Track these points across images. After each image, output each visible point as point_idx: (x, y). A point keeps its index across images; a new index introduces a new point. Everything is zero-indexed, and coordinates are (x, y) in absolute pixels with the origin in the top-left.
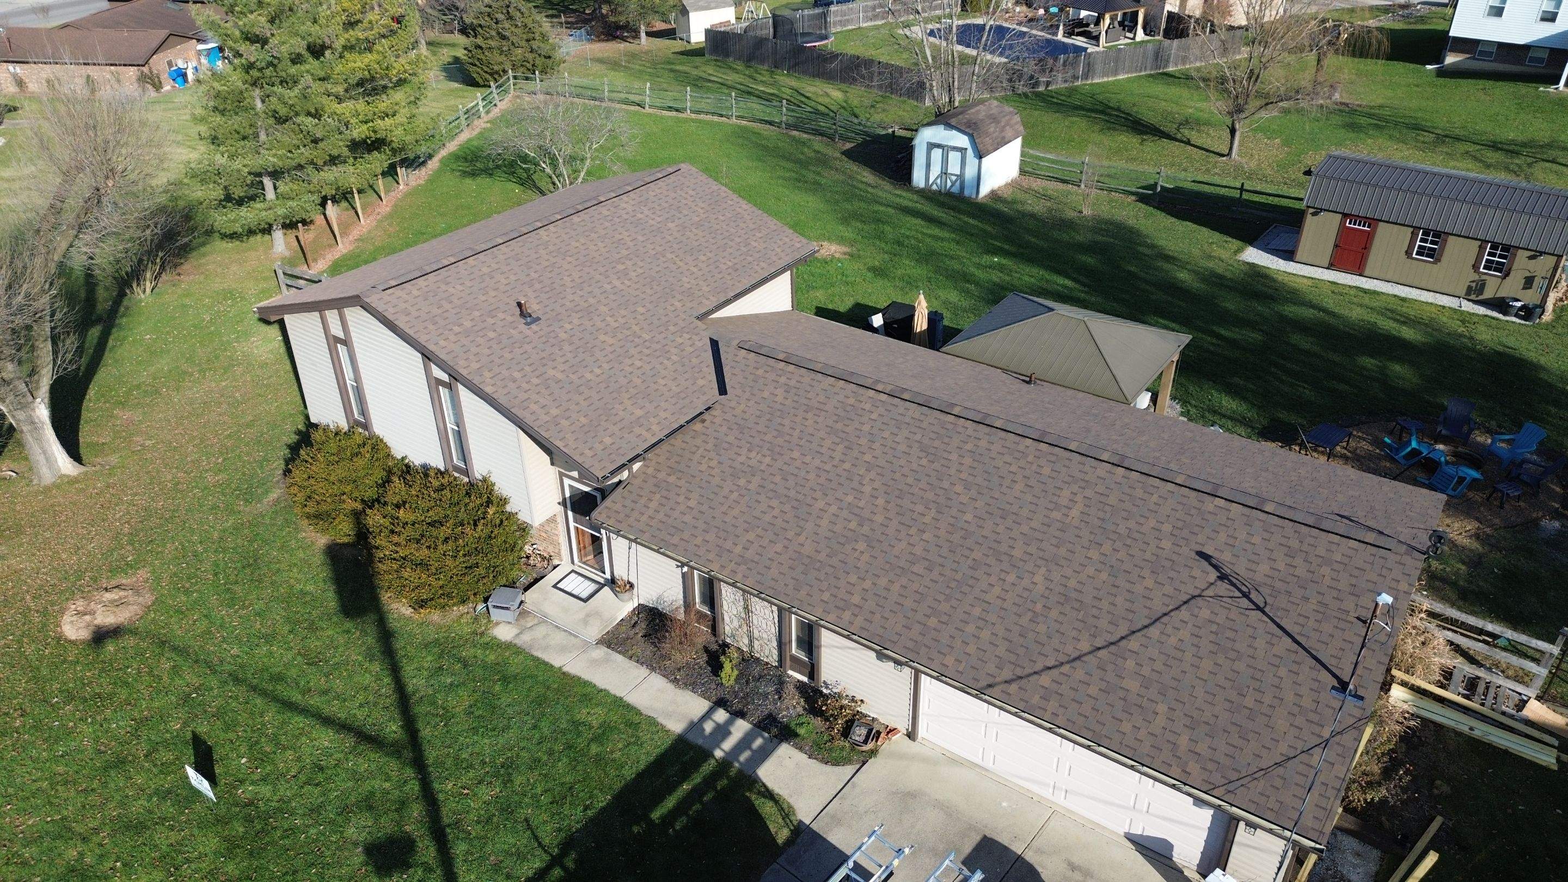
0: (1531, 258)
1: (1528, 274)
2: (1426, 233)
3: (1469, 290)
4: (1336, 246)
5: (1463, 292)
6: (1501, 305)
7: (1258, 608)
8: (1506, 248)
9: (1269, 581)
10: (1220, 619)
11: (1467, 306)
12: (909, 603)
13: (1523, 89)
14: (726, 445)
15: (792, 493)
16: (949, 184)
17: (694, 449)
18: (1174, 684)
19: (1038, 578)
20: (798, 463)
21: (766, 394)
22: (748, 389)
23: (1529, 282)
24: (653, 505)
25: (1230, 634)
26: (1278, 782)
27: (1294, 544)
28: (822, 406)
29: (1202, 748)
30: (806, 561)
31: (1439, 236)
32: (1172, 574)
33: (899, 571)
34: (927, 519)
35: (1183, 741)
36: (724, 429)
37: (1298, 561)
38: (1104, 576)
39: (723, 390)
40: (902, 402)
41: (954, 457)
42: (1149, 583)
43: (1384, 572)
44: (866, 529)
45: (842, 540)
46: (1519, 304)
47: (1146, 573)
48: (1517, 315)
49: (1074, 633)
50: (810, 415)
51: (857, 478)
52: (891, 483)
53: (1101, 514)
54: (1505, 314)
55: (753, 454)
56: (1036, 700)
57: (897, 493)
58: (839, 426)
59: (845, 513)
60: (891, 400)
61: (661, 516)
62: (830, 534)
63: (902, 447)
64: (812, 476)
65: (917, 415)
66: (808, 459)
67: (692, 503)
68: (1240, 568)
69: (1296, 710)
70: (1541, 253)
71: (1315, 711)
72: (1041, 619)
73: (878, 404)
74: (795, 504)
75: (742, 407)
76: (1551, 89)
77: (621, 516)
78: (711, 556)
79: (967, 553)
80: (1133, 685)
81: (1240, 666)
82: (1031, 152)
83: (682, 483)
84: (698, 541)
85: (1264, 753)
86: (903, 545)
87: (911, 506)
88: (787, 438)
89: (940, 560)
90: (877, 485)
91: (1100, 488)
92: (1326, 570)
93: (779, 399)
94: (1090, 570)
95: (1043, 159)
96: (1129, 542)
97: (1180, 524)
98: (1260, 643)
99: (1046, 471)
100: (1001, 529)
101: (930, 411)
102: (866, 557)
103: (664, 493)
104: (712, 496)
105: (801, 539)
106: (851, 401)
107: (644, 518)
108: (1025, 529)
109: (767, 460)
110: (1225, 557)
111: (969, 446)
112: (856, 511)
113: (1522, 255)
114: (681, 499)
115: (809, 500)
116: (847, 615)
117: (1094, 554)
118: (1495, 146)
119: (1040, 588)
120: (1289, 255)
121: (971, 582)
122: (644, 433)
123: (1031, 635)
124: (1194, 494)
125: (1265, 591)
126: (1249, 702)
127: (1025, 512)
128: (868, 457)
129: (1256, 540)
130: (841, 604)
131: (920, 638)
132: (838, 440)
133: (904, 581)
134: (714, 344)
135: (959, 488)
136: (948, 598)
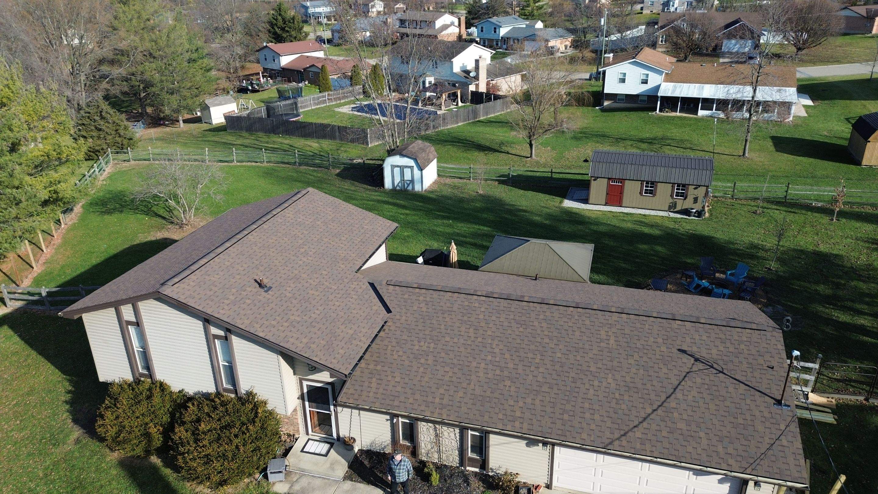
0: (695, 189)
1: (695, 196)
2: (647, 183)
3: (670, 207)
4: (607, 194)
5: (667, 209)
6: (686, 212)
7: (720, 372)
8: (684, 186)
9: (720, 357)
10: (707, 381)
11: (672, 215)
12: (549, 409)
13: (642, 114)
14: (404, 342)
15: (455, 361)
16: (406, 185)
17: (385, 348)
18: (702, 420)
19: (610, 380)
20: (451, 343)
21: (415, 308)
22: (403, 307)
23: (696, 200)
24: (374, 385)
25: (715, 388)
26: (773, 458)
27: (723, 337)
28: (450, 309)
29: (730, 450)
30: (481, 398)
31: (653, 184)
32: (674, 363)
33: (535, 393)
34: (537, 361)
35: (720, 449)
36: (398, 333)
37: (728, 345)
38: (641, 371)
39: (389, 311)
40: (495, 300)
41: (536, 324)
42: (665, 370)
43: (768, 342)
44: (506, 373)
45: (495, 382)
46: (694, 211)
47: (661, 366)
48: (694, 216)
49: (641, 405)
50: (446, 315)
51: (488, 345)
52: (508, 344)
53: (625, 340)
54: (689, 216)
55: (422, 344)
56: (638, 446)
57: (514, 349)
58: (465, 318)
59: (490, 367)
60: (487, 299)
61: (381, 390)
62: (487, 380)
63: (506, 324)
64: (462, 349)
65: (506, 305)
66: (456, 340)
67: (397, 379)
68: (703, 353)
69: (763, 419)
70: (699, 186)
71: (772, 417)
72: (621, 402)
73: (482, 302)
74: (460, 367)
75: (404, 318)
76: (654, 113)
77: (356, 396)
78: (423, 408)
79: (567, 374)
80: (682, 425)
81: (728, 403)
82: (442, 165)
83: (386, 368)
84: (411, 400)
85: (760, 445)
86: (531, 377)
87: (525, 355)
88: (438, 330)
89: (555, 382)
90: (501, 347)
91: (619, 327)
92: (742, 346)
93: (424, 309)
94: (634, 370)
95: (447, 168)
96: (645, 351)
97: (665, 337)
98: (731, 389)
99: (587, 322)
100: (579, 358)
101: (511, 302)
102: (513, 389)
103: (378, 377)
104: (408, 373)
105: (472, 386)
106: (466, 303)
107: (371, 394)
108: (591, 355)
109: (432, 345)
110: (694, 350)
111: (542, 317)
112: (497, 364)
113: (691, 188)
114: (390, 378)
115: (466, 363)
116: (517, 424)
117: (631, 361)
118: (642, 141)
119: (613, 386)
120: (586, 201)
121: (576, 390)
122: (359, 343)
123: (620, 412)
124: (664, 321)
125: (721, 363)
126: (740, 421)
127: (587, 346)
128: (489, 333)
129: (704, 338)
130: (511, 418)
131: (563, 428)
132: (468, 326)
133: (540, 398)
134: (372, 285)
135: (547, 340)
136: (568, 401)
